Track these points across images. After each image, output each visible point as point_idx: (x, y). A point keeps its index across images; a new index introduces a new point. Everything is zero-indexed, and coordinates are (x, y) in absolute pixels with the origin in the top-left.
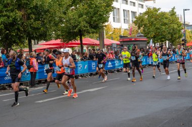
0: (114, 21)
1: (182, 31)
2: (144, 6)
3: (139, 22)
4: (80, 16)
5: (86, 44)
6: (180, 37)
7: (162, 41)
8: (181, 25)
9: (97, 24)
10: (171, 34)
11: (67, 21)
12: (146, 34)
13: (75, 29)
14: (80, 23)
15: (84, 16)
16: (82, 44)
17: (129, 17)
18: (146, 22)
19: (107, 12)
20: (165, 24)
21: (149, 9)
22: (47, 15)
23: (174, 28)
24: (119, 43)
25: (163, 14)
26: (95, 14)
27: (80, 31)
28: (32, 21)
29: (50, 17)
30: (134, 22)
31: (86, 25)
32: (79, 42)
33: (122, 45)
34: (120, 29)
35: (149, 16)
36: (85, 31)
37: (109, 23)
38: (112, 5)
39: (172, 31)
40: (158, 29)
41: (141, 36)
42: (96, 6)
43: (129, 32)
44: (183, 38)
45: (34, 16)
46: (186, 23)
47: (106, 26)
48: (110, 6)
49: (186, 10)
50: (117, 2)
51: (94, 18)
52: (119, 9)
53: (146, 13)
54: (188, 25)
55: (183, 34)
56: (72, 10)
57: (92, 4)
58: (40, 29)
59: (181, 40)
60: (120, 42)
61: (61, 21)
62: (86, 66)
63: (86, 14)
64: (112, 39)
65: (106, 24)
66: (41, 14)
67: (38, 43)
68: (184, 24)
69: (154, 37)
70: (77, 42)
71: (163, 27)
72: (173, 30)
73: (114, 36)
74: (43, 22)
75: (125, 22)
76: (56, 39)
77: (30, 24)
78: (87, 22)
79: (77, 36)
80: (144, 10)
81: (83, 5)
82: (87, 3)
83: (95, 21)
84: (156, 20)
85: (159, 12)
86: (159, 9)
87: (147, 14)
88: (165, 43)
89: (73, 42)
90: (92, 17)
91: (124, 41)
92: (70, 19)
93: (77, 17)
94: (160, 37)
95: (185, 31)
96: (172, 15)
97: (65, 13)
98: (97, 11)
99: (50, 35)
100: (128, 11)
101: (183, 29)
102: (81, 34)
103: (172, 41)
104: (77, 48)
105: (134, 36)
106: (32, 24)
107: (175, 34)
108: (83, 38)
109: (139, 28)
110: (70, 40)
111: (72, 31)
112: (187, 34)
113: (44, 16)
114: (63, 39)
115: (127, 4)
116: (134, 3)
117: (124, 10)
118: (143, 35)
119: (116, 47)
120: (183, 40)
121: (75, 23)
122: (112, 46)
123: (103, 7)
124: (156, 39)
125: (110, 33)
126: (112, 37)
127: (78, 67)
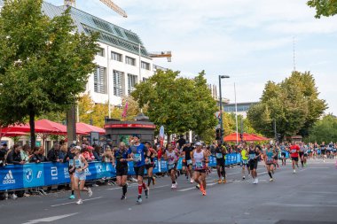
0: (96, 90)
1: (217, 114)
2: (151, 66)
3: (141, 93)
4: (33, 77)
5: (41, 131)
6: (213, 124)
7: (182, 131)
8: (214, 103)
9: (64, 95)
10: (198, 118)
11: (6, 86)
12: (153, 117)
13: (22, 101)
14: (31, 90)
15: (40, 79)
16: (33, 131)
17: (123, 84)
18: (154, 95)
19: (84, 73)
20: (187, 100)
21: (159, 71)
23: (202, 108)
24: (104, 131)
25: (184, 82)
26: (60, 75)
27: (30, 106)
30: (132, 94)
31: (42, 95)
32: (28, 126)
33: (109, 136)
34: (107, 105)
35: (158, 84)
36: (40, 106)
37: (86, 93)
38: (93, 62)
39: (198, 113)
40: (176, 108)
41: (143, 120)
42: (63, 61)
43: (122, 112)
44: (219, 126)
46: (223, 100)
47: (80, 99)
48: (89, 62)
49: (223, 77)
50: (102, 55)
51: (58, 84)
52: (105, 68)
53: (154, 79)
54: (226, 105)
55: (218, 120)
56: (17, 66)
57: (56, 57)
59: (215, 129)
60: (106, 129)
62: (40, 172)
63: (44, 74)
64: (91, 124)
65: (81, 95)
68: (220, 102)
69: (167, 123)
70: (23, 126)
71: (184, 105)
72: (202, 112)
73: (95, 118)
75: (115, 94)
78: (44, 90)
79: (24, 115)
80: (150, 73)
81: (39, 58)
82: (46, 55)
83: (60, 89)
84: (171, 91)
85: (177, 77)
86: (177, 73)
87: (157, 81)
88: (188, 134)
89: (16, 126)
90: (55, 81)
91: (112, 129)
92: (12, 83)
93: (26, 79)
94: (179, 123)
95: (221, 115)
96: (198, 85)
97: (3, 72)
98: (65, 70)
100: (123, 73)
101: (218, 110)
102: (32, 111)
103: (199, 132)
104: (24, 139)
105: (132, 119)
107: (204, 118)
108: (36, 119)
109: (141, 105)
110: (11, 122)
111: (14, 105)
112: (226, 120)
115: (120, 60)
116: (133, 60)
117: (114, 71)
118: (148, 118)
119: (97, 138)
120: (217, 131)
121: (21, 90)
122: (90, 137)
123: (75, 64)
124: (170, 126)
125: (88, 112)
126: (91, 120)
127: (24, 176)
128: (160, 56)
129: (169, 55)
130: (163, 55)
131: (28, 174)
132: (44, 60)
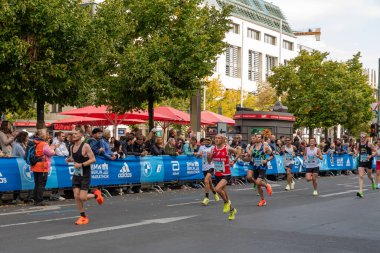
0: (228, 73)
1: (374, 105)
2: (295, 46)
3: (280, 79)
4: (153, 58)
5: (162, 120)
6: (367, 118)
7: (328, 125)
8: (370, 93)
9: (188, 79)
10: (348, 110)
11: (123, 67)
12: (293, 107)
13: (140, 85)
14: (151, 72)
15: (162, 60)
16: (151, 119)
17: (260, 67)
18: (296, 80)
19: (212, 54)
20: (337, 88)
21: (303, 53)
22: (81, 52)
23: (355, 98)
24: (234, 122)
25: (333, 66)
26: (184, 56)
27: (150, 90)
28: (49, 61)
29: (87, 56)
30: (269, 79)
31: (164, 78)
32: (146, 114)
33: (239, 128)
34: (239, 92)
35: (301, 68)
36: (160, 91)
37: (215, 76)
38: (224, 40)
39: (349, 105)
40: (321, 97)
41: (281, 110)
42: (189, 40)
43: (257, 99)
44: (375, 121)
45: (52, 53)
47: (207, 83)
48: (219, 40)
50: (237, 32)
51: (182, 66)
52: (239, 48)
53: (296, 62)
55: (374, 113)
56: (136, 44)
57: (181, 35)
58: (65, 80)
59: (370, 123)
60: (236, 120)
61: (111, 67)
63: (167, 54)
64: (220, 113)
65: (209, 78)
66: (68, 48)
67: (60, 110)
69: (311, 115)
70: (142, 113)
71: (332, 95)
72: (354, 102)
73: (225, 106)
74: (72, 65)
75: (250, 78)
76: (98, 104)
77: (44, 69)
78: (166, 73)
79: (143, 100)
80: (294, 54)
81: (161, 36)
82: (170, 32)
83: (184, 71)
84: (316, 77)
85: (325, 60)
86: (325, 55)
87: (300, 64)
88: (335, 129)
89: (134, 113)
90: (178, 63)
91: (244, 120)
92: (131, 64)
93: (146, 59)
94: (324, 115)
95: (379, 106)
96: (351, 70)
97: (121, 50)
98: (191, 51)
99: (85, 95)
100: (260, 54)
101: (374, 101)
102: (151, 96)
103: (349, 126)
104: (144, 127)
105: (266, 110)
106: (48, 68)
107: (356, 111)
108: (156, 106)
109: (279, 93)
110: (128, 109)
111: (132, 89)
113: (75, 54)
114: (113, 104)
115: (258, 38)
116: (274, 38)
117: (250, 52)
118: (286, 108)
119: (224, 129)
120: (373, 126)
121: (140, 72)
122: (217, 128)
123: (202, 43)
124: (313, 119)
125: (218, 99)
126: (220, 109)
127: (142, 169)
128: (306, 34)
129: (317, 33)
130: (310, 33)
131: (146, 167)
132: (167, 38)
